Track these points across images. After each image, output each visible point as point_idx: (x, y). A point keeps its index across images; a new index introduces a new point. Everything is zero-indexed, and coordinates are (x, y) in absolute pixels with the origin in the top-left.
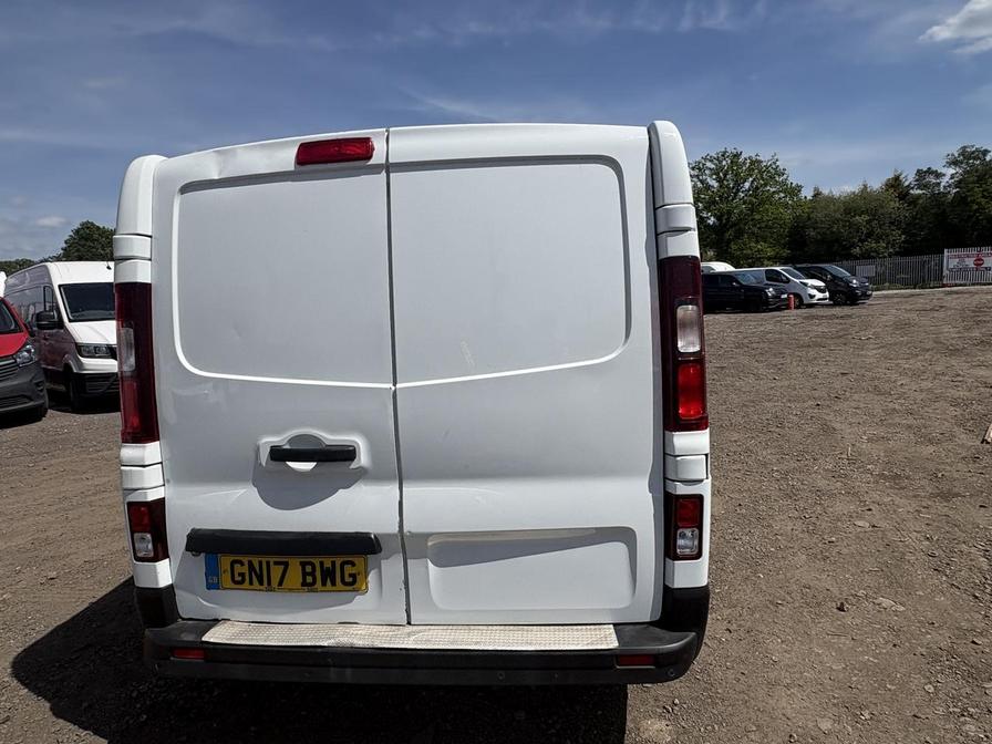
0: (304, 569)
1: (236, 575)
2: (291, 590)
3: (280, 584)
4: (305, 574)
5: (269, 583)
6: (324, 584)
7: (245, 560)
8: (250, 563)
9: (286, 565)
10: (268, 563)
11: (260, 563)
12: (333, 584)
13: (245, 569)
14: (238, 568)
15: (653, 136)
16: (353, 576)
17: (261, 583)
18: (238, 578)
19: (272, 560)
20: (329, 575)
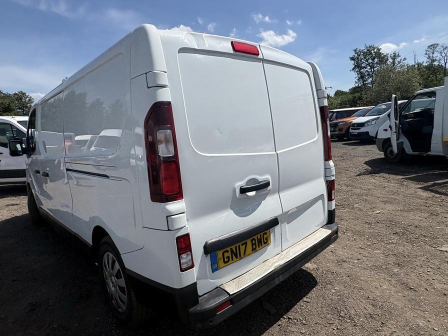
0: (252, 242)
1: (225, 258)
2: (249, 255)
3: (244, 254)
4: (253, 245)
5: (240, 256)
6: (259, 247)
7: (229, 249)
8: (231, 249)
9: (246, 243)
10: (239, 246)
11: (236, 247)
12: (262, 245)
13: (229, 254)
14: (226, 255)
15: (314, 68)
16: (267, 239)
17: (237, 258)
18: (226, 260)
19: (240, 244)
20: (260, 242)
